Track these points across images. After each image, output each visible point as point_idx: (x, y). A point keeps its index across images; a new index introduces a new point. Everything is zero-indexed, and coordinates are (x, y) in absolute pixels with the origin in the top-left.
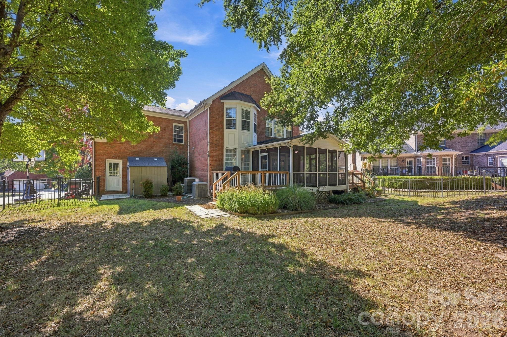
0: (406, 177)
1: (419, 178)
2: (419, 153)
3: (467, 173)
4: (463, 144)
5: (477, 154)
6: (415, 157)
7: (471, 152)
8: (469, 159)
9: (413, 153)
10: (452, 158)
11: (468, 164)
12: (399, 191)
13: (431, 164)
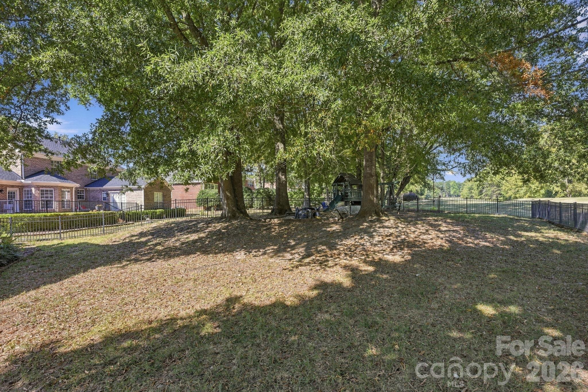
0: (30, 214)
1: (50, 216)
2: (29, 181)
3: (95, 209)
4: (79, 176)
5: (91, 188)
6: (21, 187)
7: (86, 186)
8: (83, 193)
9: (18, 181)
10: (72, 190)
11: (83, 198)
12: (37, 235)
13: (46, 197)
